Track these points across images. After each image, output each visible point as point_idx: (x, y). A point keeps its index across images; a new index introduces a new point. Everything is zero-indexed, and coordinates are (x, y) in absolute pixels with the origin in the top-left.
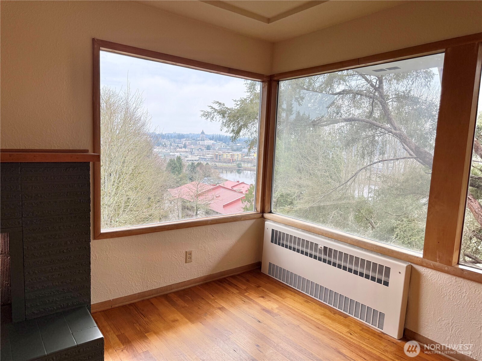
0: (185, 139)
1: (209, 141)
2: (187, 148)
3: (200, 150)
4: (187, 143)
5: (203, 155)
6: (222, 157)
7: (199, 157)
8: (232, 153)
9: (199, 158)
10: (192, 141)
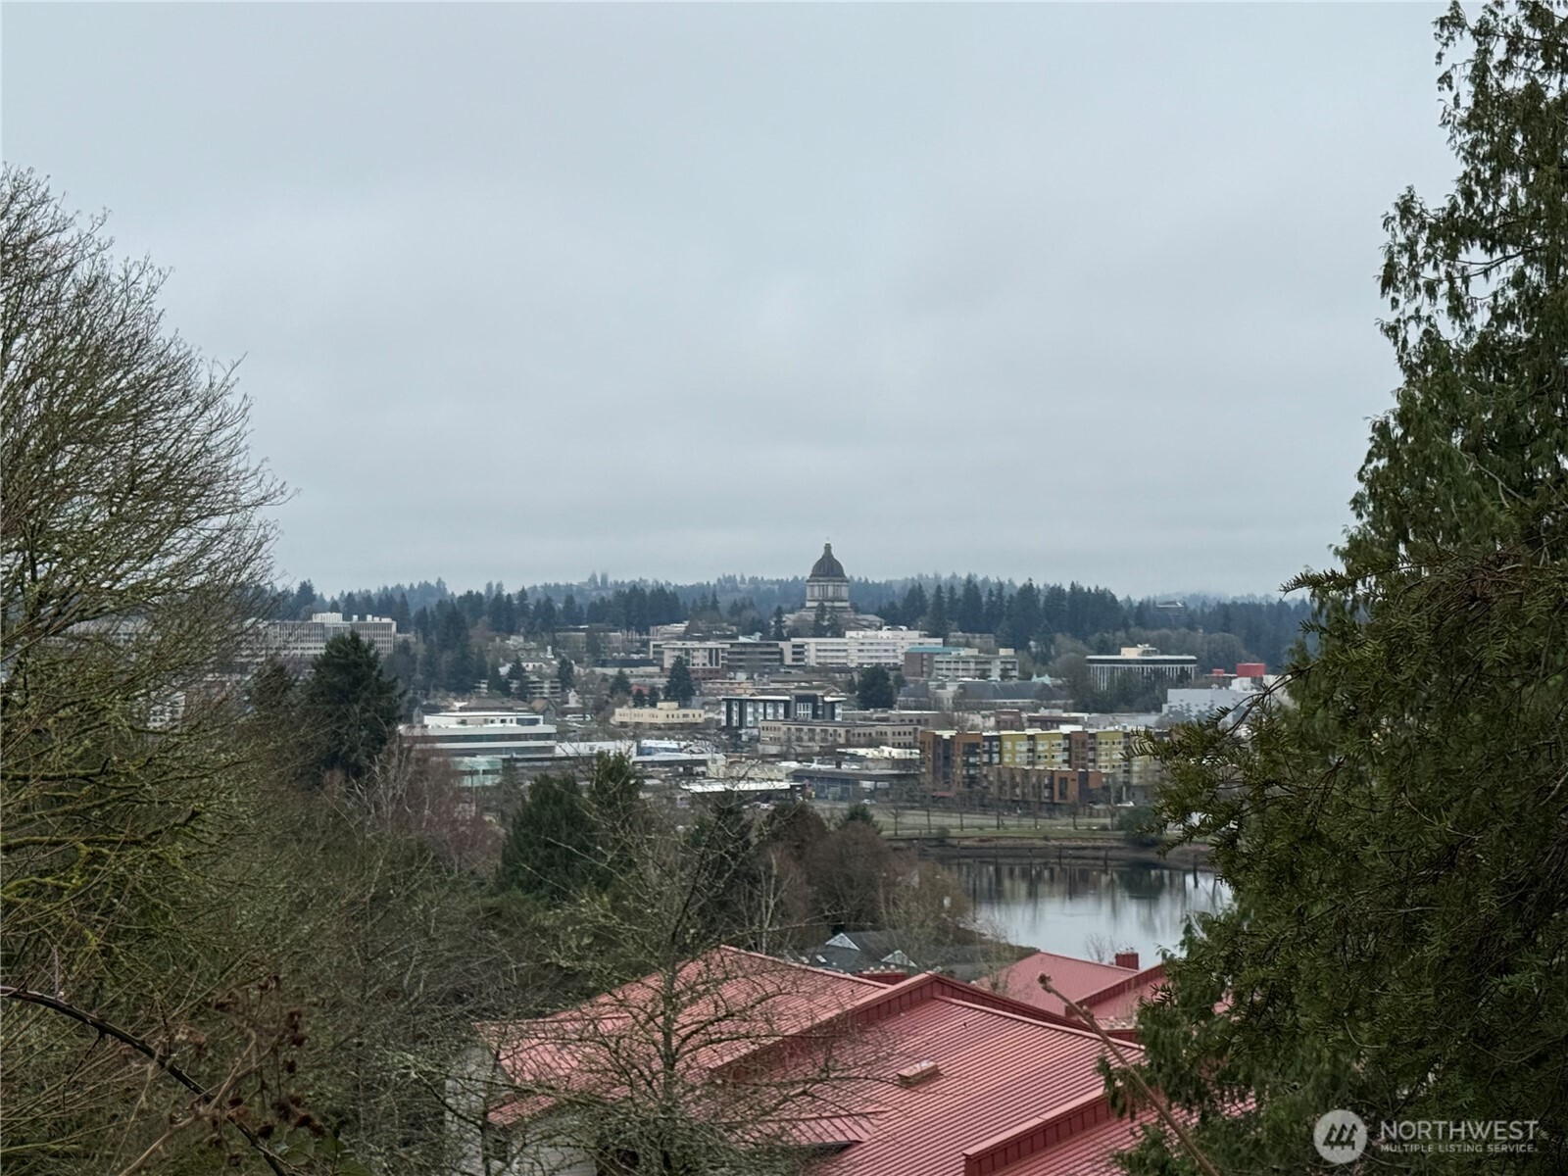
0: (680, 628)
1: (885, 634)
2: (696, 700)
3: (803, 711)
4: (699, 660)
5: (830, 753)
6: (990, 763)
7: (794, 765)
8: (1079, 728)
9: (796, 775)
10: (742, 639)
